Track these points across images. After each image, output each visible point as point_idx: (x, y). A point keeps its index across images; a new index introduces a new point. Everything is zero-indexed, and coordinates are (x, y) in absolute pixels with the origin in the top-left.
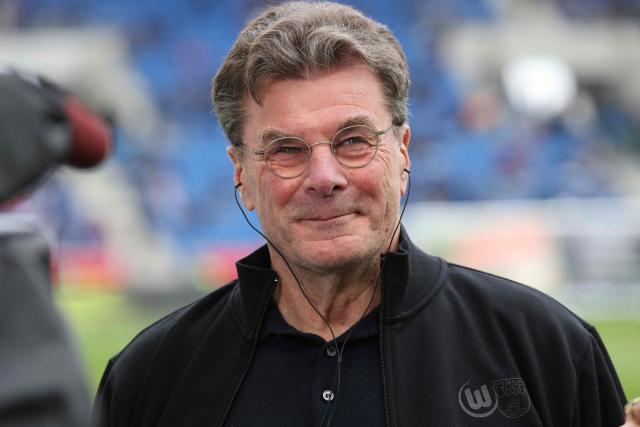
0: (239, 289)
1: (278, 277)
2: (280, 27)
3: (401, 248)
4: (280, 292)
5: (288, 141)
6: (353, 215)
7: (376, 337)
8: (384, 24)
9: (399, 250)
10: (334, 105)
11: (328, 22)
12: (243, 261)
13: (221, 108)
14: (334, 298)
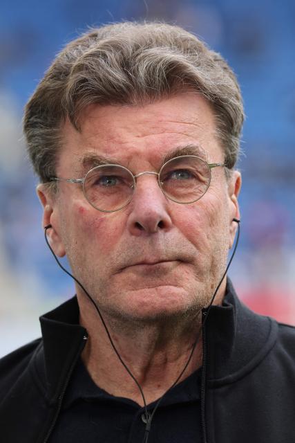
0: (42, 348)
1: (87, 335)
2: (105, 46)
3: (226, 302)
4: (89, 351)
5: (111, 168)
6: (175, 263)
7: (198, 402)
8: (217, 52)
9: (224, 304)
10: (163, 132)
11: (159, 44)
12: (48, 315)
13: (33, 136)
14: (152, 356)
